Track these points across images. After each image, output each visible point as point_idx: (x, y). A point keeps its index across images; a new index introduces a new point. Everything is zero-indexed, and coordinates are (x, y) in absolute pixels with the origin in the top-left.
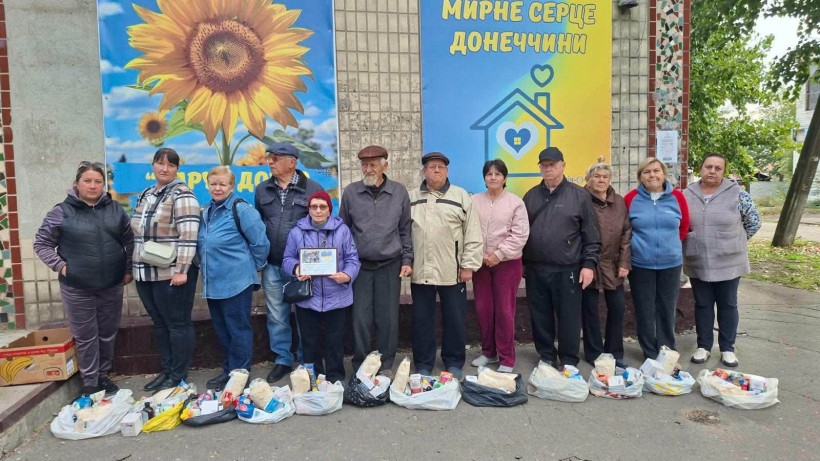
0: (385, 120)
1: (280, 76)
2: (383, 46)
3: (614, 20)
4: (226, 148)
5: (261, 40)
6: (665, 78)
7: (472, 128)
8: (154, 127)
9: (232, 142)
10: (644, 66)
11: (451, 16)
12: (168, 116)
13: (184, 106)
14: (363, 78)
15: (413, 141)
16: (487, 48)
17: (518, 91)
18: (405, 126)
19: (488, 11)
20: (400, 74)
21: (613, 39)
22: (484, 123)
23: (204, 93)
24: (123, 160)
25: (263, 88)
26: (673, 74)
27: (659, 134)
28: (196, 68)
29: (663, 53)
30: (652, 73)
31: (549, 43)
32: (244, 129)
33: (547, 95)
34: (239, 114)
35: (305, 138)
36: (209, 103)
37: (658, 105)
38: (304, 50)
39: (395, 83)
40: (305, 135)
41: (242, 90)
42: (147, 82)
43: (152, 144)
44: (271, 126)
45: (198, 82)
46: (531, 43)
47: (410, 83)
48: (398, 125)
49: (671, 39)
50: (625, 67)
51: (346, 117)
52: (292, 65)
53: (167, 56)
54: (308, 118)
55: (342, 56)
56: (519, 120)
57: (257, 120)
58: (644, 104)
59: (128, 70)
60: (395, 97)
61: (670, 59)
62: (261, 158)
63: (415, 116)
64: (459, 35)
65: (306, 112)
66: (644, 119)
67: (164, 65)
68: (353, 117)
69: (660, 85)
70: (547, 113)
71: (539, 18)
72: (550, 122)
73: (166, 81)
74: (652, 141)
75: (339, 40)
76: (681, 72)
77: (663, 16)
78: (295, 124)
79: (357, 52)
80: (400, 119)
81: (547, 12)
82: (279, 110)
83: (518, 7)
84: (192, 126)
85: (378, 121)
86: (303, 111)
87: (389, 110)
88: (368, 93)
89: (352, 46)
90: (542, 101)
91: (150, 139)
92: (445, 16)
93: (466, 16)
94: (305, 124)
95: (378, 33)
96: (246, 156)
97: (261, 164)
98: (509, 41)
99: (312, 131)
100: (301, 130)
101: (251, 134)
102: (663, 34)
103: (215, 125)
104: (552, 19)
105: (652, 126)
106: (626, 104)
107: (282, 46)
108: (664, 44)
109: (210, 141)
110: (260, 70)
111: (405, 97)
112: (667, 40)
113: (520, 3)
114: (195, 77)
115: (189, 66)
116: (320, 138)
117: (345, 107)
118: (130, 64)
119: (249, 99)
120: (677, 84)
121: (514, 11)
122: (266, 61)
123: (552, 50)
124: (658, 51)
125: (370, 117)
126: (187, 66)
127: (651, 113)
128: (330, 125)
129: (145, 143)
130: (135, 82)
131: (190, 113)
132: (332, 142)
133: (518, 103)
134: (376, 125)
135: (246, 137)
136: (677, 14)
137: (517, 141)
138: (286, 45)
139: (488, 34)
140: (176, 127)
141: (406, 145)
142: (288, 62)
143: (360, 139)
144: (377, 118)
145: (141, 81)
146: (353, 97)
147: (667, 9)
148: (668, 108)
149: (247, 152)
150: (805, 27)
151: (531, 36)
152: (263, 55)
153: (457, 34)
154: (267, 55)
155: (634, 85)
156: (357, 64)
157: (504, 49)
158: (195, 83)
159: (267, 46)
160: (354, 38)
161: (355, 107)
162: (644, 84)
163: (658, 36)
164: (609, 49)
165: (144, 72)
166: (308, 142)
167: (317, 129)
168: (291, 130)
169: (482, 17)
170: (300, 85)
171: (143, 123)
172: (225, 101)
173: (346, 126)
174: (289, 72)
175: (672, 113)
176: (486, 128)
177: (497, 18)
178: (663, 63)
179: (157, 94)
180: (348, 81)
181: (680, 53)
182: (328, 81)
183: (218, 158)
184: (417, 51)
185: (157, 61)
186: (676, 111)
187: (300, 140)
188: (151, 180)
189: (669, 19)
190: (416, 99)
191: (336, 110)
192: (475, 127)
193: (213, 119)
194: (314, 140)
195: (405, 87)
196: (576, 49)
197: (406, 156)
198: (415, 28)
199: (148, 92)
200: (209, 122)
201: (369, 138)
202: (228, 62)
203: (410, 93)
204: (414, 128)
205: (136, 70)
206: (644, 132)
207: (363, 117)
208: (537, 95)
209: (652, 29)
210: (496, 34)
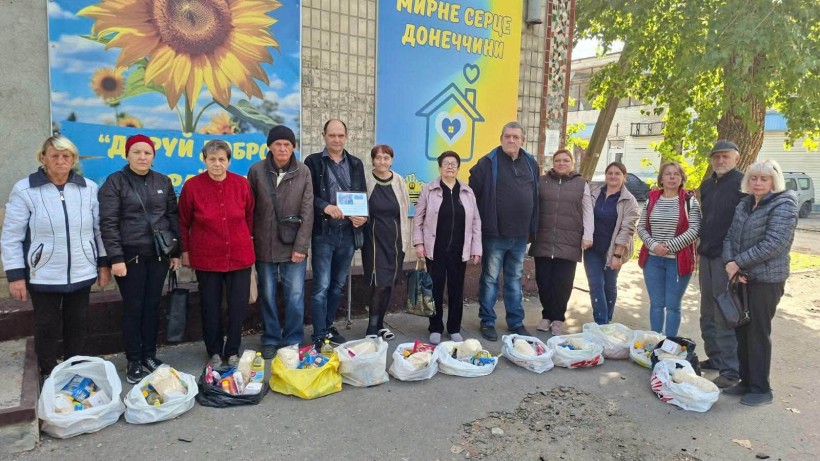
0: (343, 99)
1: (245, 43)
2: (344, 29)
3: (522, 33)
4: (189, 114)
5: (229, 4)
6: (554, 87)
7: (417, 114)
8: (109, 85)
9: (196, 109)
10: (540, 75)
11: (404, 9)
12: (125, 73)
13: (145, 64)
14: (325, 56)
15: (367, 122)
16: (431, 43)
17: (453, 85)
18: (361, 107)
19: (434, 9)
20: (358, 56)
21: (522, 49)
22: (426, 111)
23: (167, 52)
24: (72, 118)
25: (229, 55)
26: (559, 84)
27: (548, 133)
28: (159, 24)
29: (554, 66)
30: (546, 83)
31: (477, 46)
32: (209, 95)
33: (474, 91)
34: (205, 79)
35: (269, 110)
36: (171, 64)
37: (549, 108)
38: (273, 21)
39: (353, 64)
40: (269, 107)
41: (207, 53)
42: (102, 34)
43: (107, 103)
44: (237, 95)
45: (161, 40)
46: (465, 44)
47: (366, 67)
48: (354, 105)
49: (559, 55)
50: (527, 74)
51: (309, 92)
52: (259, 35)
53: (127, 8)
54: (273, 90)
55: (307, 32)
56: (453, 111)
57: (222, 87)
58: (538, 107)
59: (80, 17)
60: (353, 78)
61: (558, 71)
62: (224, 127)
63: (369, 98)
64: (410, 27)
65: (272, 84)
66: (538, 118)
67: (123, 17)
68: (315, 93)
69: (550, 91)
70: (473, 107)
71: (471, 23)
72: (475, 116)
73: (125, 35)
74: (542, 139)
75: (304, 16)
76: (564, 83)
77: (556, 35)
78: (260, 95)
79: (321, 30)
80: (357, 99)
81: (478, 18)
82: (245, 79)
83: (456, 10)
84: (152, 88)
85: (337, 100)
86: (268, 84)
87: (348, 90)
88: (329, 72)
89: (316, 24)
90: (470, 96)
91: (105, 98)
92: (399, 8)
93: (416, 12)
94: (270, 96)
95: (340, 14)
96: (210, 123)
97: (225, 133)
98: (448, 40)
99: (277, 104)
100: (266, 102)
101: (215, 101)
102: (555, 51)
103: (178, 88)
104: (481, 25)
105: (543, 125)
106: (526, 105)
107: (250, 13)
108: (555, 58)
109: (172, 105)
110: (227, 35)
111: (362, 79)
112: (557, 55)
113: (458, 7)
114: (158, 34)
115: (151, 21)
116: (283, 111)
117: (308, 82)
118: (84, 12)
119: (215, 65)
120: (561, 92)
121: (454, 13)
122: (233, 27)
123: (479, 52)
124: (551, 64)
125: (330, 95)
126: (149, 21)
127: (543, 113)
128: (294, 99)
129: (99, 101)
130: (89, 32)
131: (151, 73)
132: (294, 116)
133: (452, 96)
134: (336, 103)
135: (210, 104)
136: (564, 35)
137: (451, 129)
138: (255, 13)
139: (432, 30)
140: (134, 86)
141: (361, 125)
142: (255, 31)
143: (320, 115)
144: (336, 97)
145: (97, 32)
146: (315, 74)
147: (558, 30)
148: (554, 111)
149: (212, 120)
150: (602, 49)
151: (465, 37)
152: (230, 20)
153: (408, 26)
154: (235, 22)
155: (533, 90)
156: (320, 41)
157: (444, 45)
158: (158, 40)
159: (236, 10)
160: (318, 17)
161: (317, 84)
162: (539, 90)
163: (551, 51)
164: (518, 57)
165: (100, 22)
166: (272, 114)
167: (282, 102)
168: (256, 101)
169: (429, 14)
170: (267, 56)
171: (97, 79)
172: (189, 65)
173: (308, 101)
174: (256, 41)
175: (556, 116)
176: (427, 116)
177: (440, 17)
178: (553, 74)
179: (115, 49)
180: (311, 57)
181: (564, 67)
182: (295, 56)
183: (180, 125)
184: (373, 37)
185: (115, 12)
186: (559, 114)
187: (264, 111)
188: (104, 143)
189: (560, 38)
190: (370, 82)
191: (299, 86)
192: (419, 114)
193: (176, 82)
194: (278, 113)
195: (362, 70)
196: (496, 54)
197: (360, 136)
198: (371, 16)
199: (103, 45)
200: (171, 85)
201: (328, 116)
202: (193, 23)
203: (367, 76)
204: (368, 110)
205: (92, 18)
206: (537, 130)
207: (323, 95)
208: (467, 90)
209: (548, 46)
210: (439, 31)
